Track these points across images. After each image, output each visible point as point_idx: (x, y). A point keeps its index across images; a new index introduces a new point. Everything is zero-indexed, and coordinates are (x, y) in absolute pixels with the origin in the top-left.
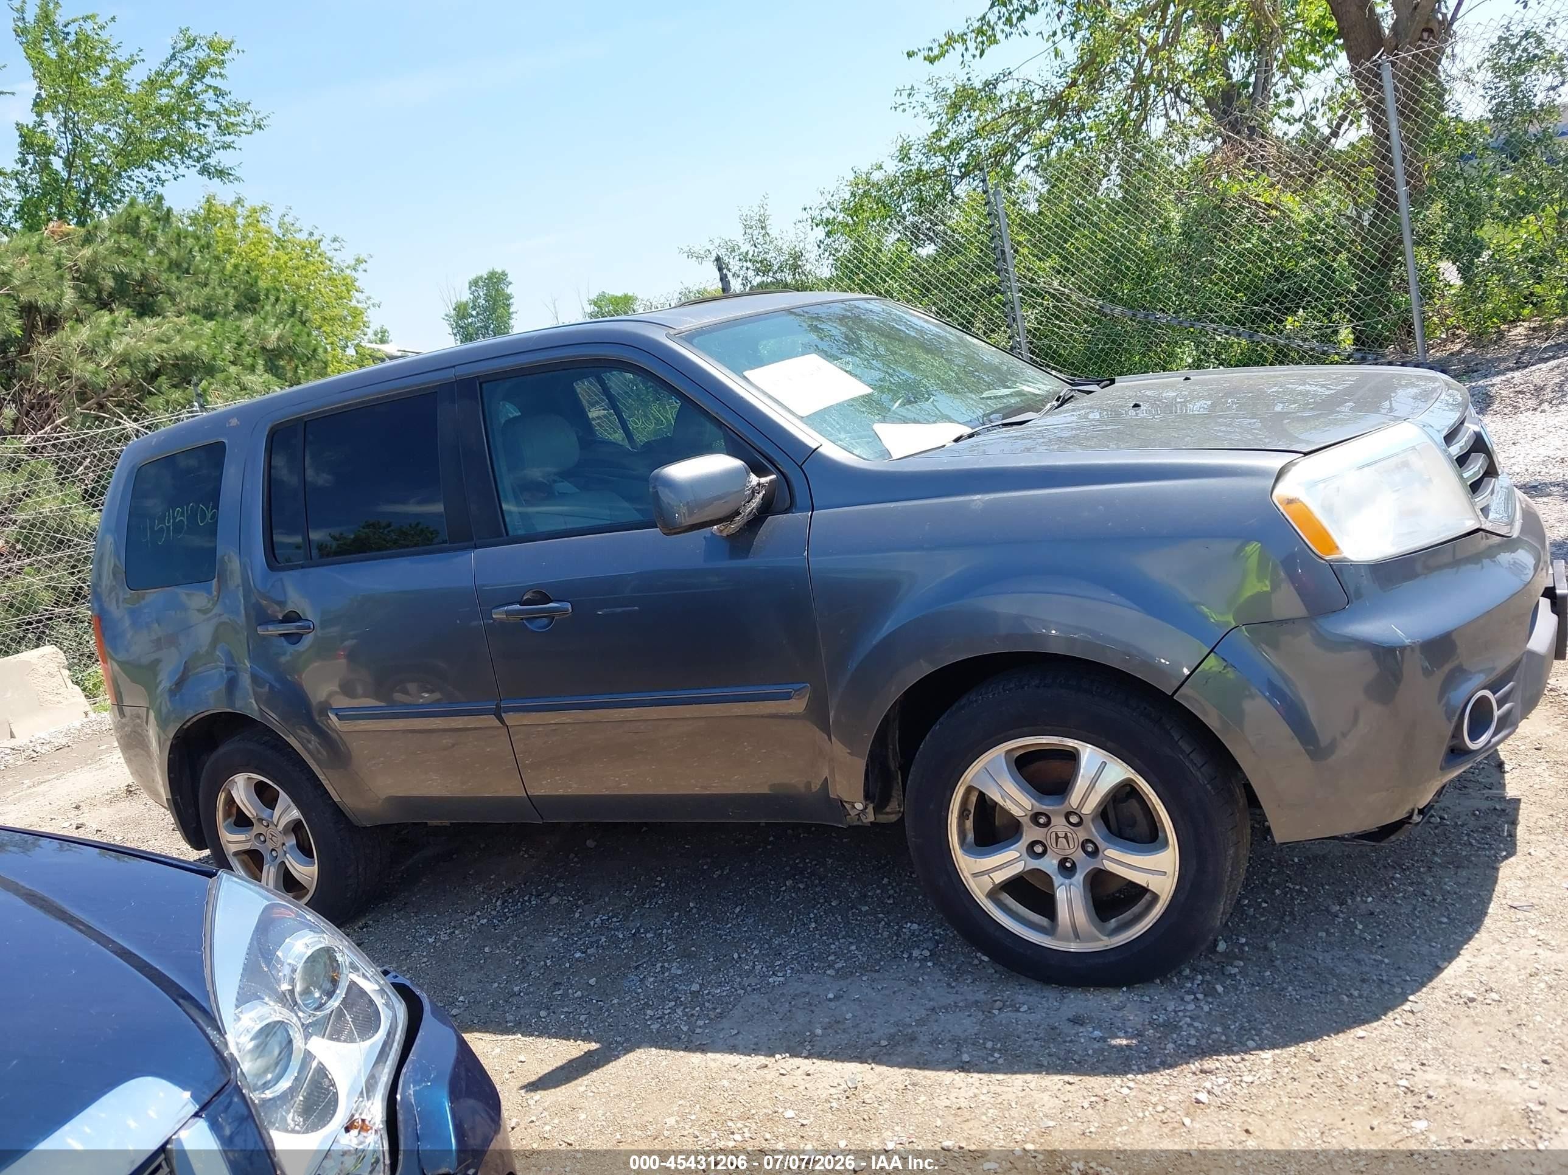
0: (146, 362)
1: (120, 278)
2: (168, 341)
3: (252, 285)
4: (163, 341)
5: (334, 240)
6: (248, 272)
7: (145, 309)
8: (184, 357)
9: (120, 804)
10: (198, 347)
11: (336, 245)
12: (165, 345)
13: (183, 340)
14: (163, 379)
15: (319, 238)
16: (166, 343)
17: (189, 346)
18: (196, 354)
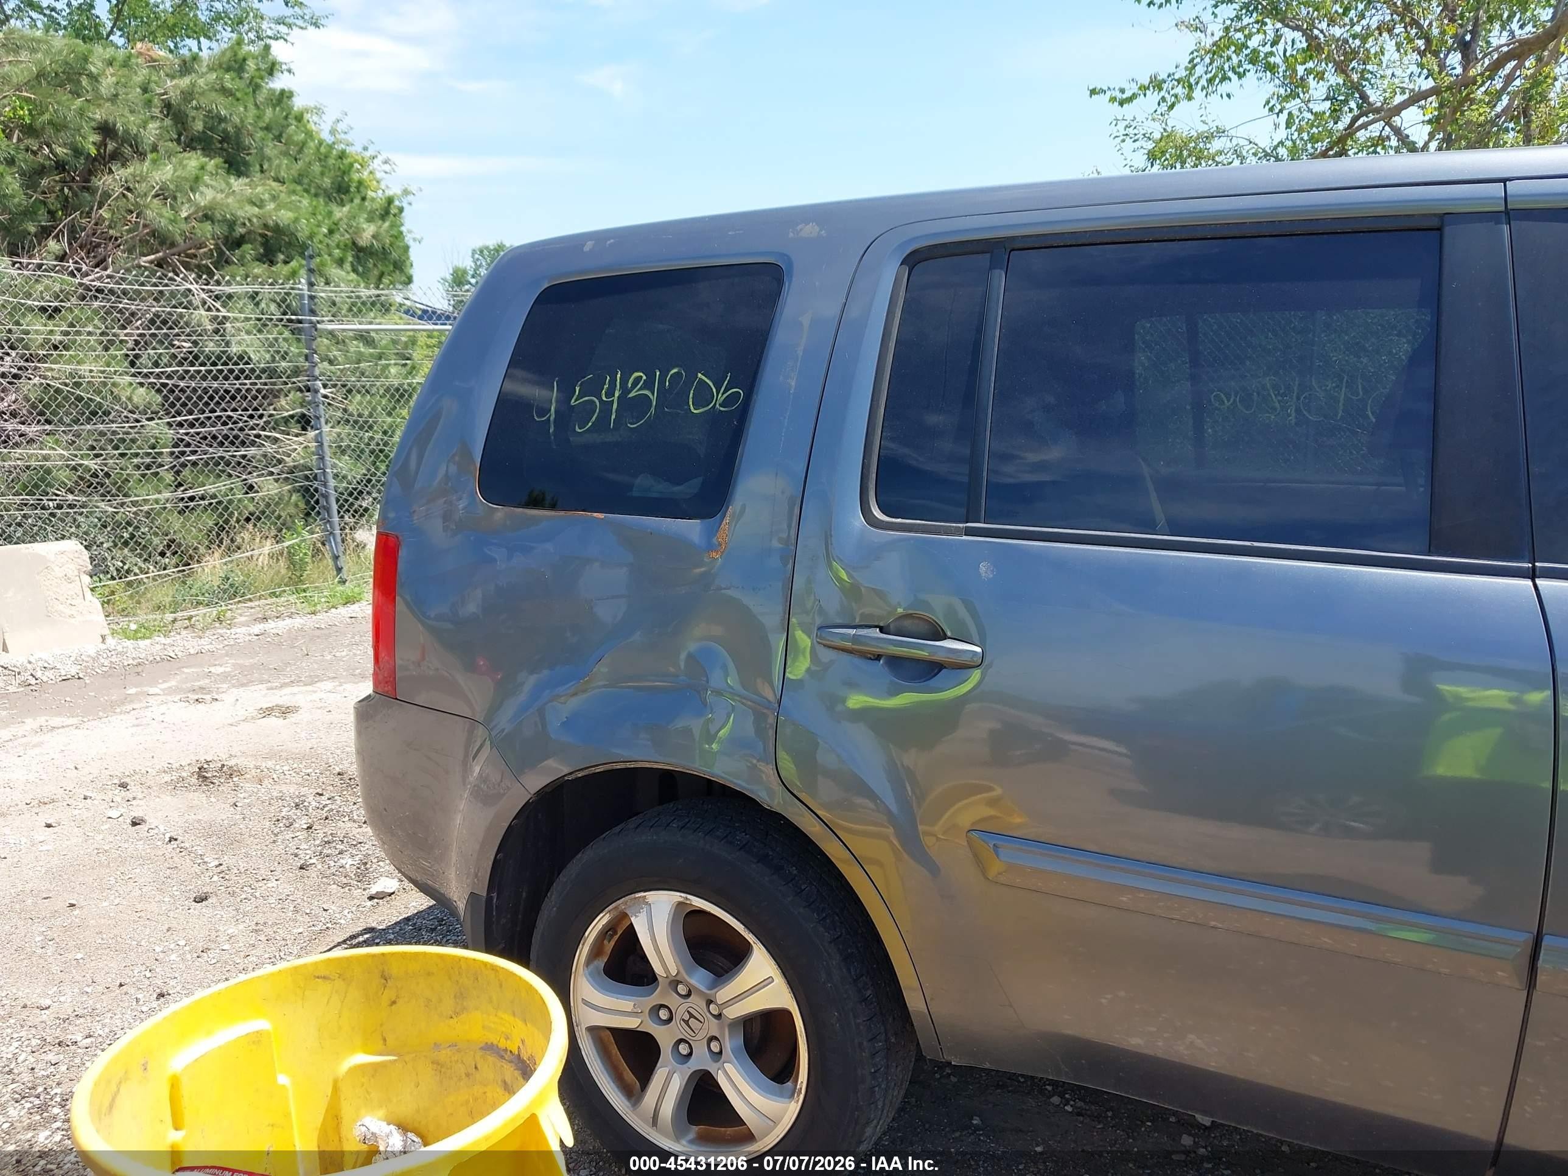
0: (231, 224)
1: (215, 120)
2: (260, 204)
3: (344, 173)
4: (255, 204)
5: (386, 162)
6: (341, 158)
7: (236, 166)
8: (277, 229)
9: (191, 795)
10: (296, 220)
11: (387, 167)
12: (257, 209)
13: (279, 207)
14: (247, 247)
15: (373, 154)
16: (259, 207)
17: (285, 217)
18: (292, 226)
